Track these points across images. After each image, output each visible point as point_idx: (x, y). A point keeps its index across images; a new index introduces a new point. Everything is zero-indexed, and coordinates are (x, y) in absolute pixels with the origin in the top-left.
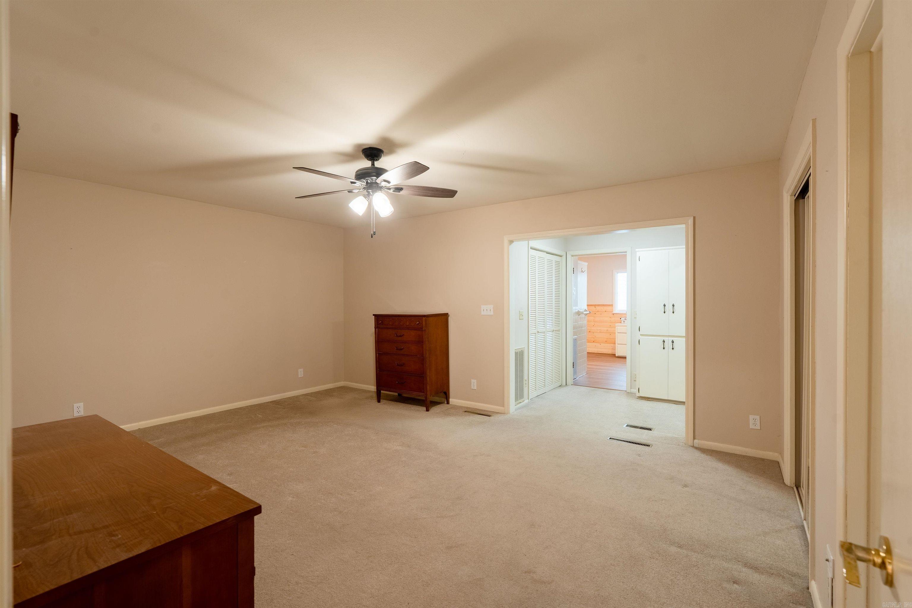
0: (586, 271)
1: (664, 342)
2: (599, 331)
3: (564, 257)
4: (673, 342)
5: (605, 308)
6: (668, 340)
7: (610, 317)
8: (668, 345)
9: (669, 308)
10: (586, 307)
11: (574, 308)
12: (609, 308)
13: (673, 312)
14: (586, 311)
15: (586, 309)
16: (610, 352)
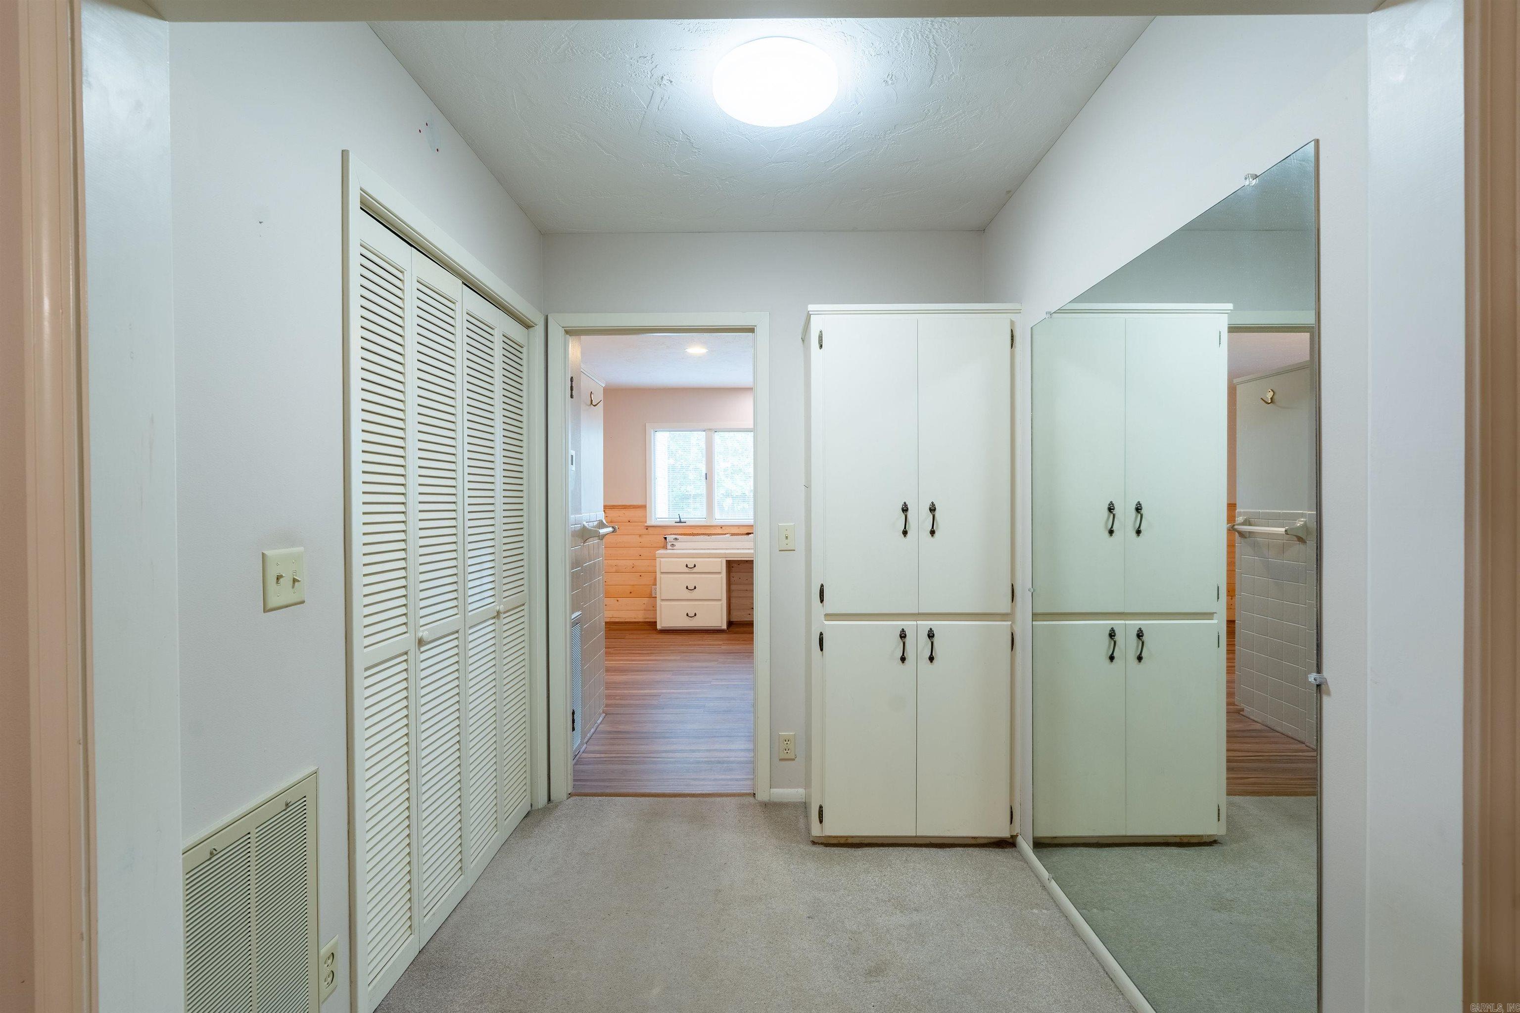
0: (601, 404)
1: (903, 635)
2: (614, 569)
3: (539, 329)
4: (931, 635)
5: (630, 514)
6: (917, 629)
7: (640, 536)
8: (918, 645)
9: (919, 518)
10: (601, 516)
11: (572, 517)
12: (638, 513)
13: (933, 533)
14: (601, 525)
15: (602, 521)
16: (639, 617)
